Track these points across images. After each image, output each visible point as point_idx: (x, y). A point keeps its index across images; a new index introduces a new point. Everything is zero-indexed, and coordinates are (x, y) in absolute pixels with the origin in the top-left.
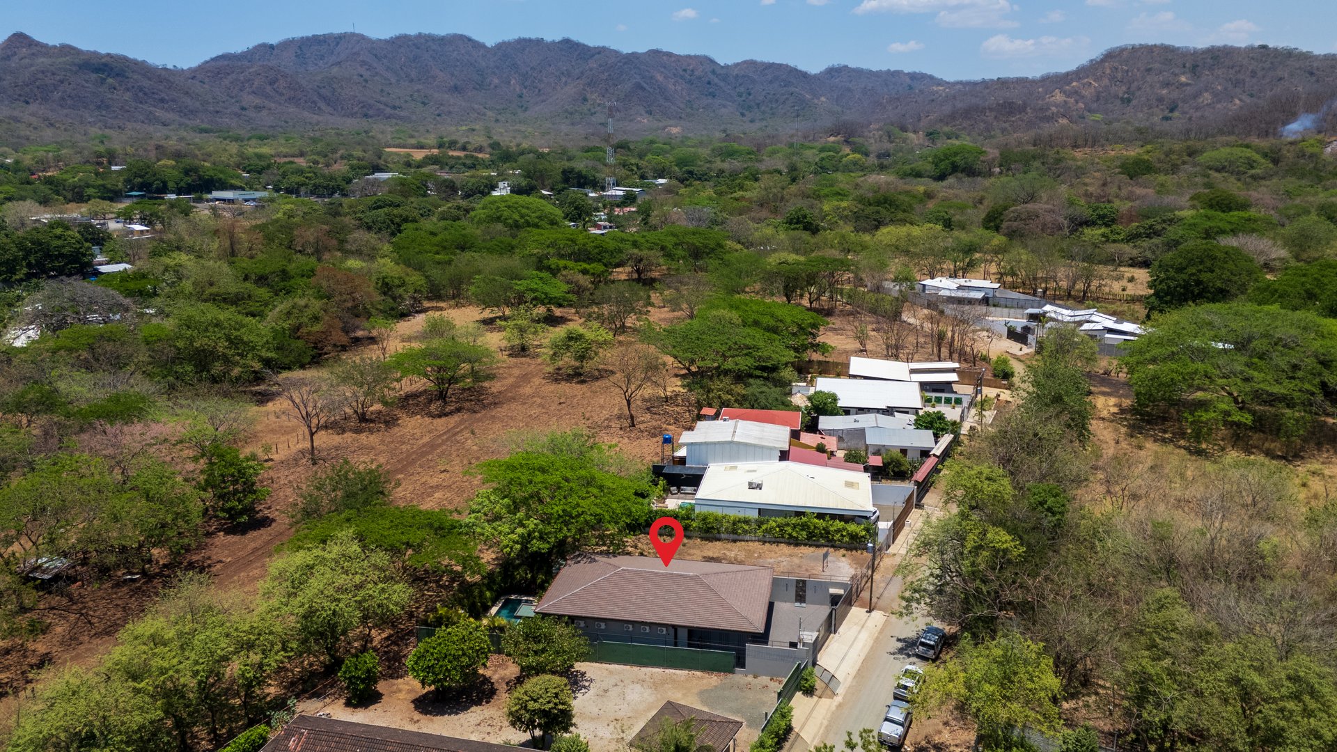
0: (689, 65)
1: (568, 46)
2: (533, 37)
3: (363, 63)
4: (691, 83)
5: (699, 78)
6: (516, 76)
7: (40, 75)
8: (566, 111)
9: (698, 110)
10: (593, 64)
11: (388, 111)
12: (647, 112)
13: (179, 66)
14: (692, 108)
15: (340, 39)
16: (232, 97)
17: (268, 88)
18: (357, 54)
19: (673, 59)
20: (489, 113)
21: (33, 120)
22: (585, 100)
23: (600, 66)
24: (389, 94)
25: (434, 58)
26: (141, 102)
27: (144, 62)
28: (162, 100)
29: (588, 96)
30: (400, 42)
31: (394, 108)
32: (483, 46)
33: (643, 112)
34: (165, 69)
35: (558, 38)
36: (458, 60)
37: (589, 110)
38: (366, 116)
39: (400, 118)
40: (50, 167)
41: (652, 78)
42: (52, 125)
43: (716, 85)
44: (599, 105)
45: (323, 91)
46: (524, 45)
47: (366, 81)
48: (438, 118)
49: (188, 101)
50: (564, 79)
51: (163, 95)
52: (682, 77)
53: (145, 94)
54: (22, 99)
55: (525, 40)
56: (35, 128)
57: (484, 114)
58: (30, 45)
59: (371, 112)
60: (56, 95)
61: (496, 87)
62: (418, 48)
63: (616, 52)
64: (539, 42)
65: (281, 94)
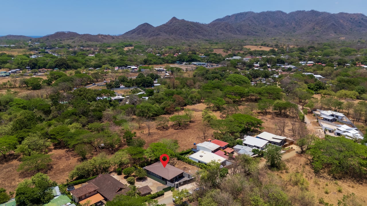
0: (353, 17)
1: (313, 12)
2: (302, 10)
3: (250, 20)
4: (353, 22)
5: (356, 21)
6: (294, 22)
7: (176, 27)
8: (307, 32)
9: (354, 31)
10: (320, 17)
11: (254, 33)
12: (335, 32)
13: (206, 23)
14: (351, 31)
15: (246, 13)
16: (216, 31)
17: (225, 28)
18: (250, 18)
19: (348, 15)
20: (283, 33)
21: (171, 39)
22: (314, 29)
23: (322, 18)
24: (255, 28)
25: (270, 18)
26: (195, 33)
27: (199, 22)
28: (200, 33)
29: (315, 27)
30: (263, 14)
31: (256, 32)
32: (285, 14)
33: (333, 32)
34: (203, 24)
35: (310, 10)
36: (277, 18)
37: (315, 32)
38: (248, 35)
39: (257, 35)
40: (167, 53)
41: (339, 21)
42: (175, 40)
43: (362, 23)
44: (318, 30)
45: (238, 29)
46: (298, 12)
47: (250, 25)
48: (267, 35)
49: (205, 33)
50: (309, 22)
51: (200, 31)
52: (350, 21)
53: (196, 31)
54: (171, 33)
55: (299, 11)
56: (171, 41)
57: (282, 34)
58: (176, 20)
59: (250, 34)
60: (178, 32)
61: (287, 25)
62: (266, 15)
63: (328, 13)
64: (303, 11)
65: (228, 30)
